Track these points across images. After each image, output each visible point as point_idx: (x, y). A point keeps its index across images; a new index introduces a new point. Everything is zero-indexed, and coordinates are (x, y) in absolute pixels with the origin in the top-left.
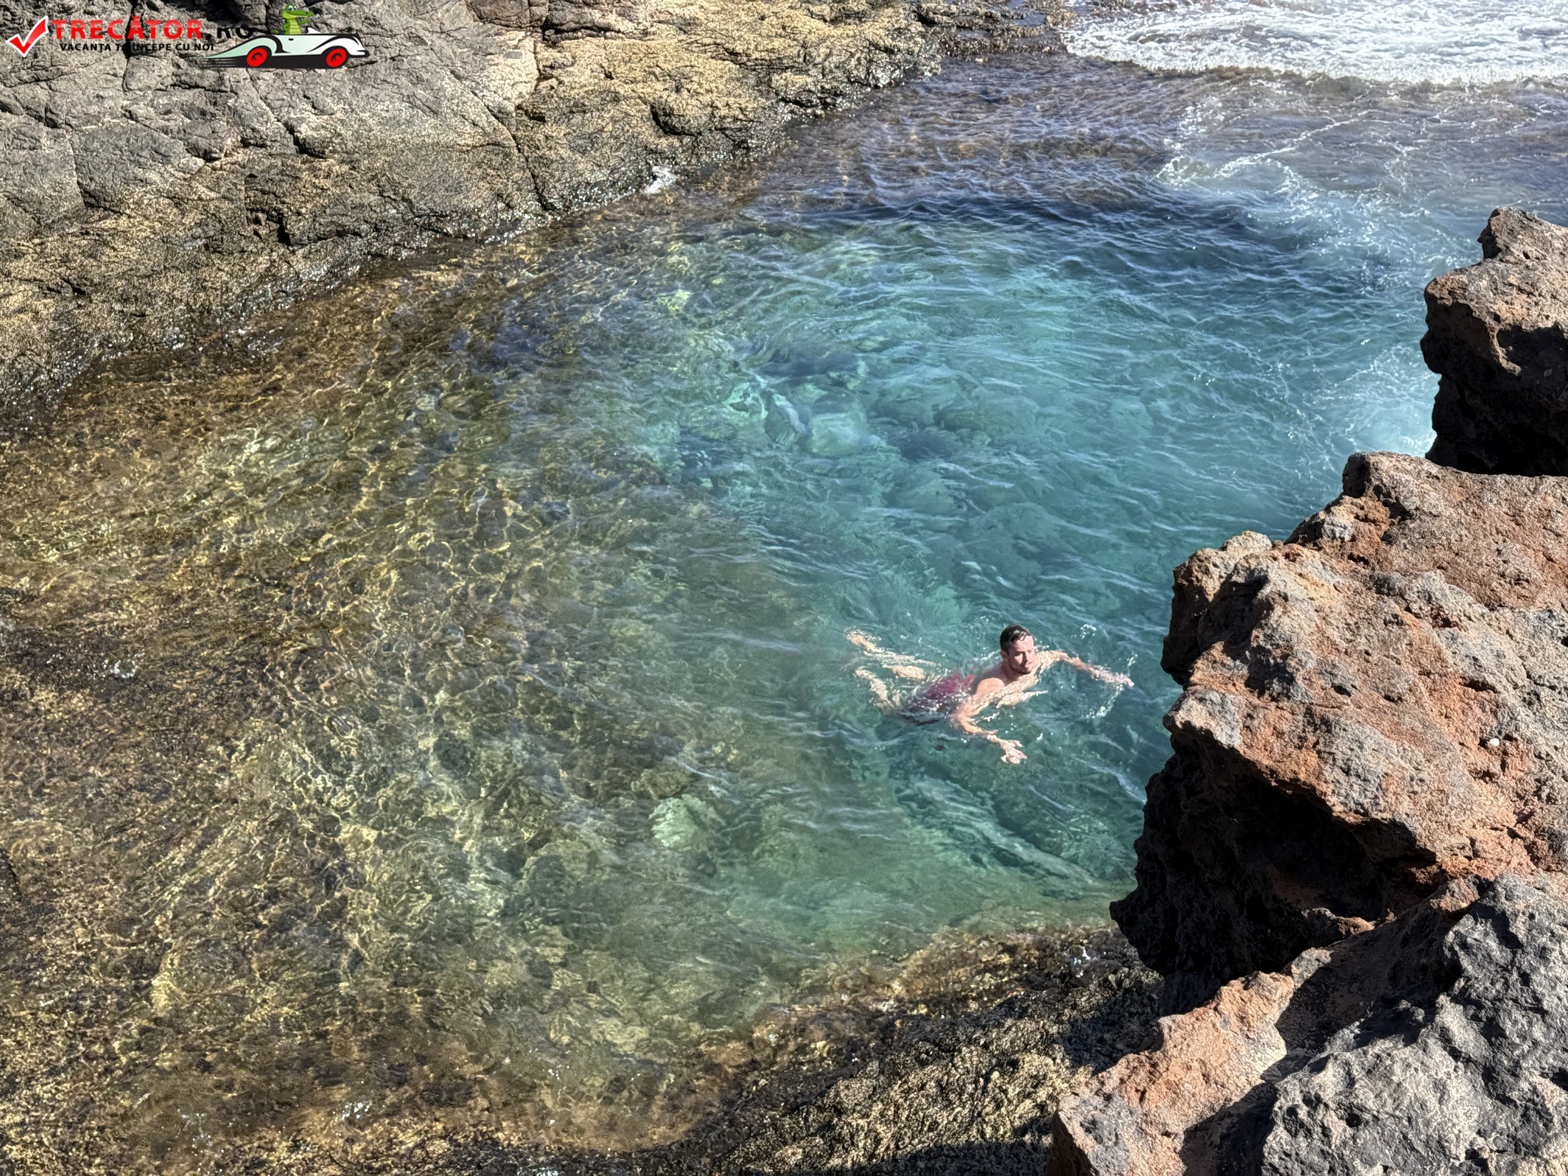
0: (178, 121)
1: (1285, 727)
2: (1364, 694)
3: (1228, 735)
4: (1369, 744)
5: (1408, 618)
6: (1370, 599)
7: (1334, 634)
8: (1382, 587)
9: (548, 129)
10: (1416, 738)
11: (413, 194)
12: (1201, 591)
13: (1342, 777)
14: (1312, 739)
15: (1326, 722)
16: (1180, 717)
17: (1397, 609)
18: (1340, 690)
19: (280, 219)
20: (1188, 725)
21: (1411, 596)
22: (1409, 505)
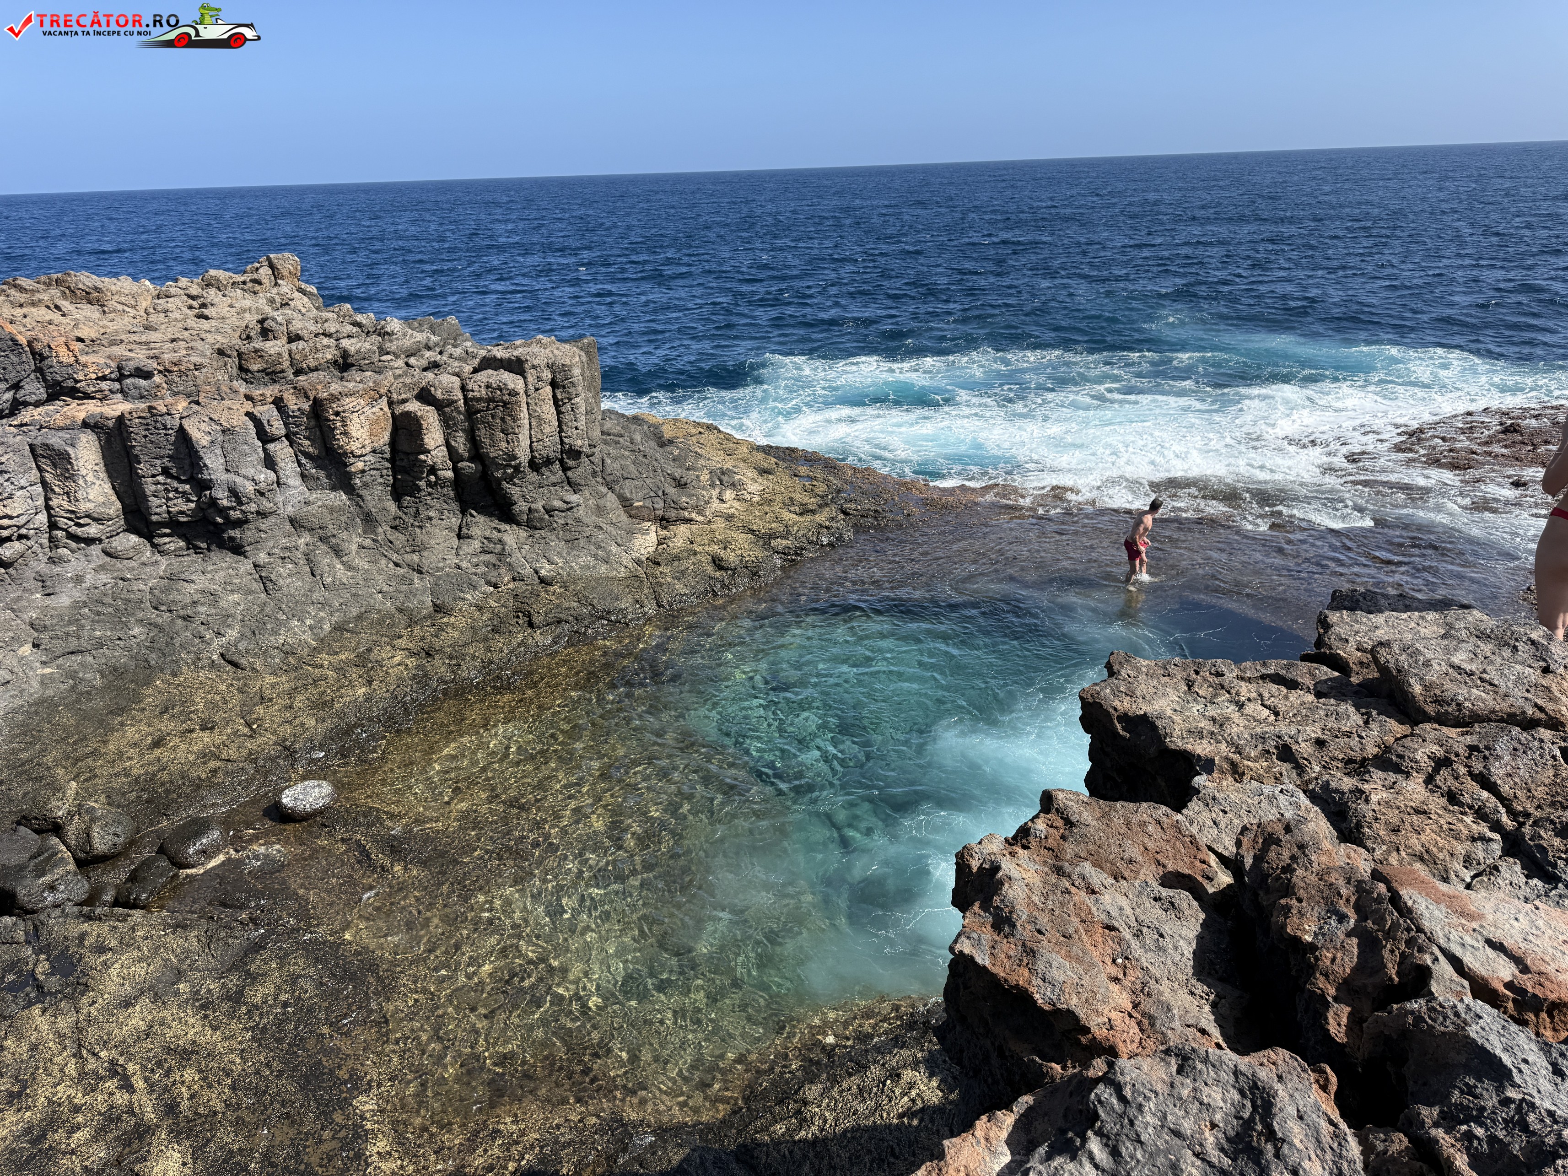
0: (482, 569)
1: (1012, 953)
2: (1053, 934)
3: (982, 959)
4: (1055, 964)
5: (1073, 890)
6: (1053, 879)
7: (1036, 899)
8: (1059, 871)
9: (661, 569)
10: (1079, 960)
11: (595, 602)
12: (969, 867)
13: (1041, 983)
14: (1025, 961)
15: (1032, 951)
16: (958, 947)
17: (1067, 884)
18: (1040, 932)
19: (529, 616)
20: (961, 952)
21: (1074, 877)
22: (1074, 819)
